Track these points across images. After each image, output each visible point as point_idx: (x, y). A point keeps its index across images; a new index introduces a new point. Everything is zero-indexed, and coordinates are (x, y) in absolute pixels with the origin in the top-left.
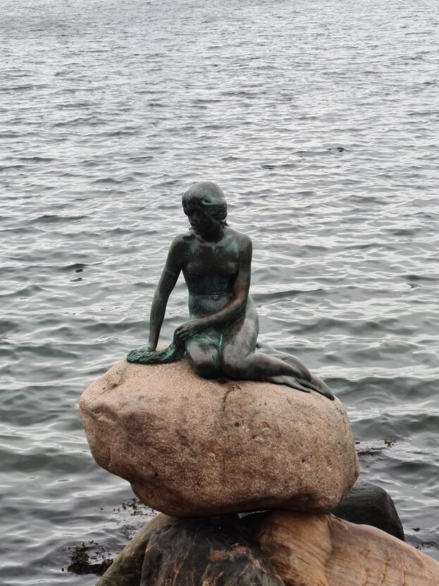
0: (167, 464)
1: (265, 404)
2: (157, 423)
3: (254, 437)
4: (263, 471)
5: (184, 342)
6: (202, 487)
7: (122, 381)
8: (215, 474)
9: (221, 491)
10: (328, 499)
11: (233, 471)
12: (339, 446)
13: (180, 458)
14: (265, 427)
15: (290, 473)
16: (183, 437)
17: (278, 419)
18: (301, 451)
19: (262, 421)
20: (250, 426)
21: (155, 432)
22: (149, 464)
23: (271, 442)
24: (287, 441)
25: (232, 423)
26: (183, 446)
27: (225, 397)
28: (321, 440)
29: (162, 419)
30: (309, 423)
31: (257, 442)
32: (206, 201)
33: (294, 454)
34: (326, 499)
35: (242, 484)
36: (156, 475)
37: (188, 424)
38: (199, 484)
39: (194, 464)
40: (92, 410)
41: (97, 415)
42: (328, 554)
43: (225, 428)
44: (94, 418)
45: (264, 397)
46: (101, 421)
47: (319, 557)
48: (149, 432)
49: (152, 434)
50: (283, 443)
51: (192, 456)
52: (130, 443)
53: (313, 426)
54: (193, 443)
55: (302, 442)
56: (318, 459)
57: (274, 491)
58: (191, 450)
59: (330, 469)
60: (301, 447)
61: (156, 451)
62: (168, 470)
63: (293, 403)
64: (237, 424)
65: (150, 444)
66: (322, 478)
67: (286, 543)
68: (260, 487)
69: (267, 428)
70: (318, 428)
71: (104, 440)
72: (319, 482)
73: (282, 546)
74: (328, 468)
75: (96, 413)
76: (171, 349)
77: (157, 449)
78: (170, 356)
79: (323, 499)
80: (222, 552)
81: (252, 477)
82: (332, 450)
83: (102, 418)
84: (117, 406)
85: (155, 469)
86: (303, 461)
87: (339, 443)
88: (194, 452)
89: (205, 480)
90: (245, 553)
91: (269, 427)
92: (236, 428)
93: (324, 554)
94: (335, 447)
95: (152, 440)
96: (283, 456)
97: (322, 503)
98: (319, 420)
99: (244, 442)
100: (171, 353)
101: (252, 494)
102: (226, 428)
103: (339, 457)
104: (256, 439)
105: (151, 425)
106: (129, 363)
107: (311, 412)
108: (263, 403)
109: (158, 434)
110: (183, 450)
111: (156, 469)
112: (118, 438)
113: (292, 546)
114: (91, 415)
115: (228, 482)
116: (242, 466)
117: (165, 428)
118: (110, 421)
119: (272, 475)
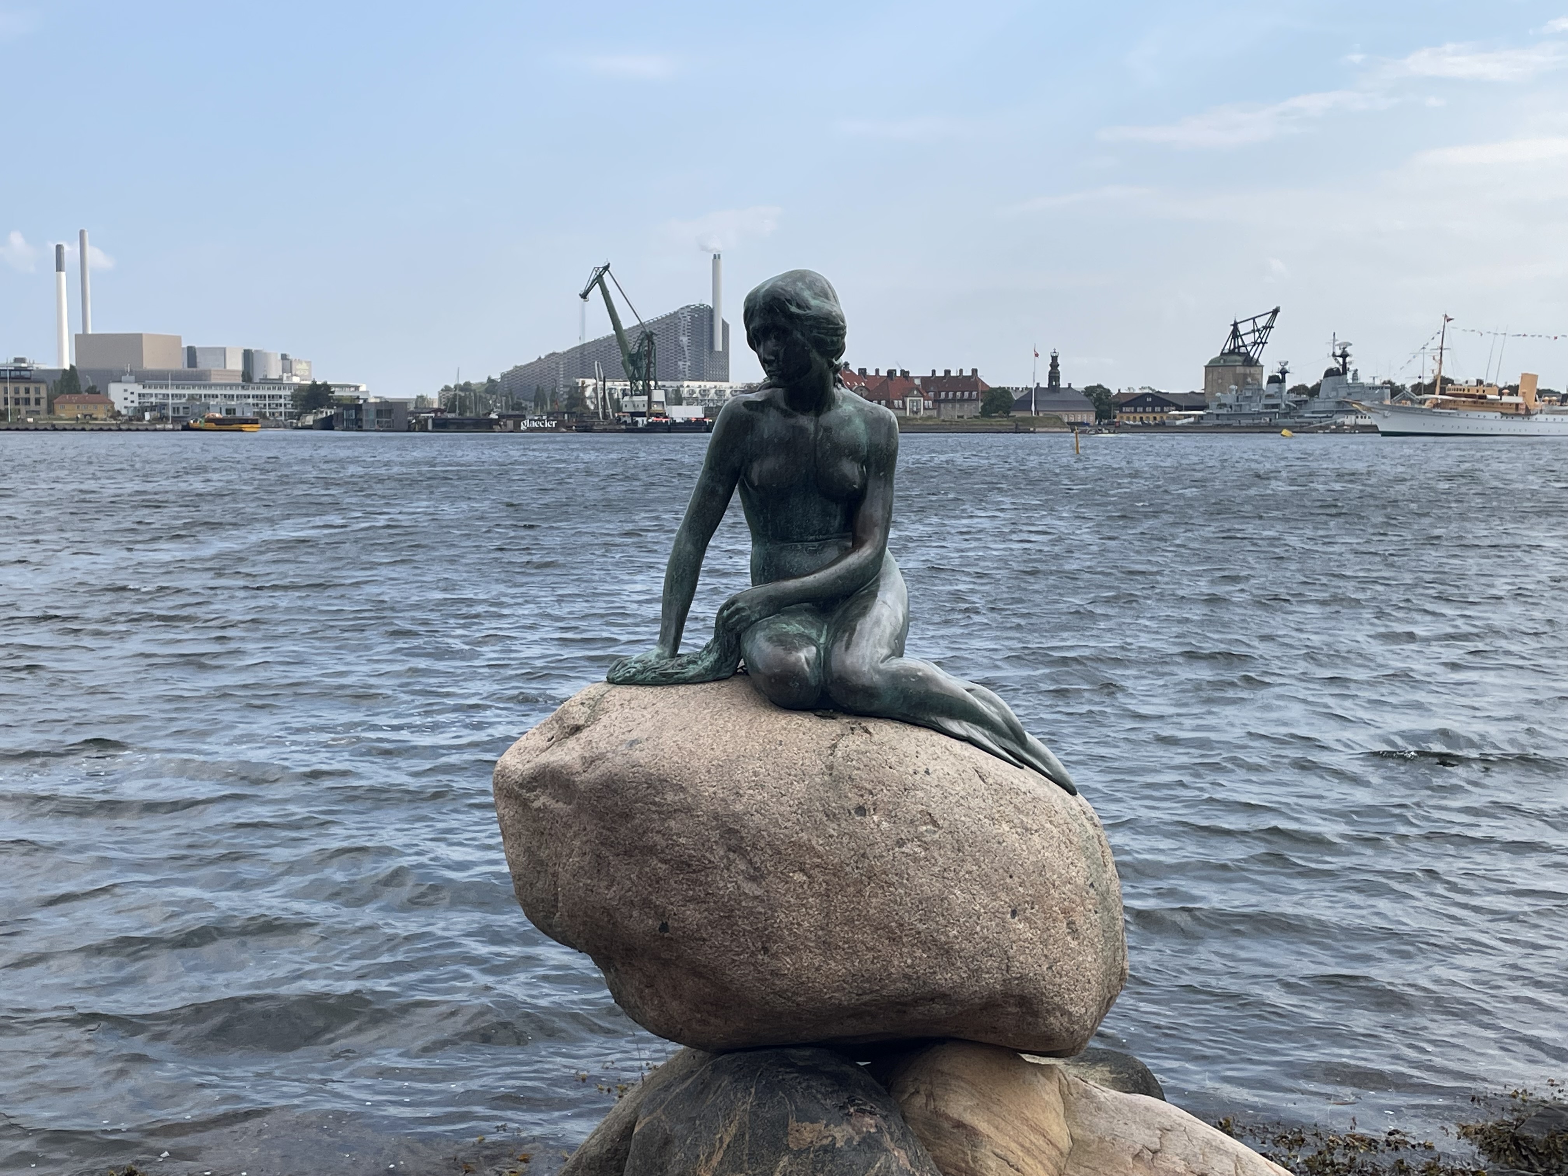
0: (691, 900)
1: (927, 772)
2: (670, 797)
3: (901, 843)
4: (921, 927)
5: (738, 637)
6: (774, 956)
7: (593, 718)
8: (806, 924)
9: (817, 969)
10: (1070, 1014)
11: (849, 921)
12: (1092, 891)
13: (721, 884)
14: (926, 824)
15: (984, 939)
16: (731, 831)
17: (956, 810)
18: (1008, 890)
19: (920, 807)
20: (890, 816)
21: (665, 820)
22: (646, 903)
23: (941, 861)
24: (977, 862)
25: (851, 804)
26: (732, 855)
27: (835, 746)
28: (1054, 872)
29: (683, 789)
30: (1027, 830)
31: (908, 855)
32: (799, 306)
33: (995, 897)
34: (1065, 1013)
35: (870, 955)
36: (664, 927)
37: (744, 800)
38: (766, 950)
39: (757, 897)
40: (521, 786)
41: (531, 795)
42: (1061, 1153)
43: (831, 816)
44: (525, 804)
45: (923, 756)
46: (539, 810)
47: (1043, 1157)
48: (652, 821)
49: (657, 825)
50: (968, 866)
51: (752, 879)
52: (604, 852)
53: (1035, 837)
54: (754, 846)
55: (1012, 868)
56: (1048, 915)
57: (945, 978)
58: (750, 862)
59: (1074, 944)
60: (1008, 880)
61: (664, 867)
62: (693, 915)
63: (990, 781)
64: (861, 810)
65: (651, 850)
66: (1056, 961)
67: (969, 1118)
68: (911, 966)
69: (930, 827)
70: (1046, 844)
71: (543, 854)
72: (1050, 968)
73: (960, 1125)
74: (1069, 938)
75: (530, 790)
76: (709, 652)
77: (665, 862)
78: (706, 669)
79: (1058, 1014)
80: (816, 1125)
81: (894, 940)
82: (1078, 900)
83: (542, 800)
84: (578, 767)
85: (661, 914)
86: (1014, 913)
87: (1092, 885)
88: (755, 869)
89: (782, 939)
90: (873, 1130)
91: (934, 823)
92: (859, 818)
93: (1054, 1153)
94: (1084, 894)
95: (658, 838)
96: (969, 896)
97: (1055, 1022)
98: (1048, 825)
99: (877, 852)
100: (709, 661)
101: (894, 982)
102: (835, 815)
103: (1093, 917)
104: (904, 849)
105: (654, 803)
106: (611, 686)
107: (1030, 806)
108: (922, 770)
109: (672, 823)
110: (731, 862)
111: (663, 914)
112: (577, 843)
113: (982, 1125)
114: (518, 797)
115: (837, 947)
116: (872, 911)
117: (688, 810)
118: (560, 805)
119: (943, 939)
